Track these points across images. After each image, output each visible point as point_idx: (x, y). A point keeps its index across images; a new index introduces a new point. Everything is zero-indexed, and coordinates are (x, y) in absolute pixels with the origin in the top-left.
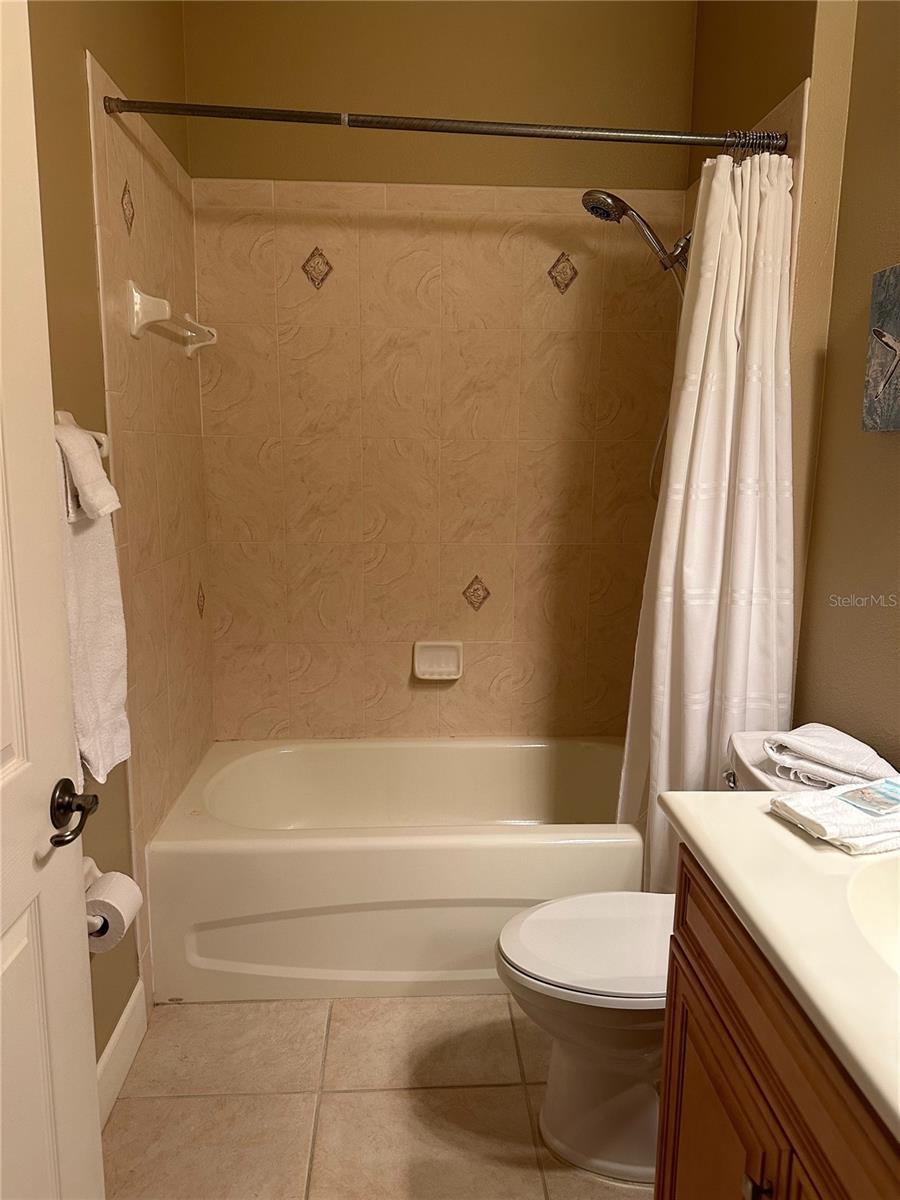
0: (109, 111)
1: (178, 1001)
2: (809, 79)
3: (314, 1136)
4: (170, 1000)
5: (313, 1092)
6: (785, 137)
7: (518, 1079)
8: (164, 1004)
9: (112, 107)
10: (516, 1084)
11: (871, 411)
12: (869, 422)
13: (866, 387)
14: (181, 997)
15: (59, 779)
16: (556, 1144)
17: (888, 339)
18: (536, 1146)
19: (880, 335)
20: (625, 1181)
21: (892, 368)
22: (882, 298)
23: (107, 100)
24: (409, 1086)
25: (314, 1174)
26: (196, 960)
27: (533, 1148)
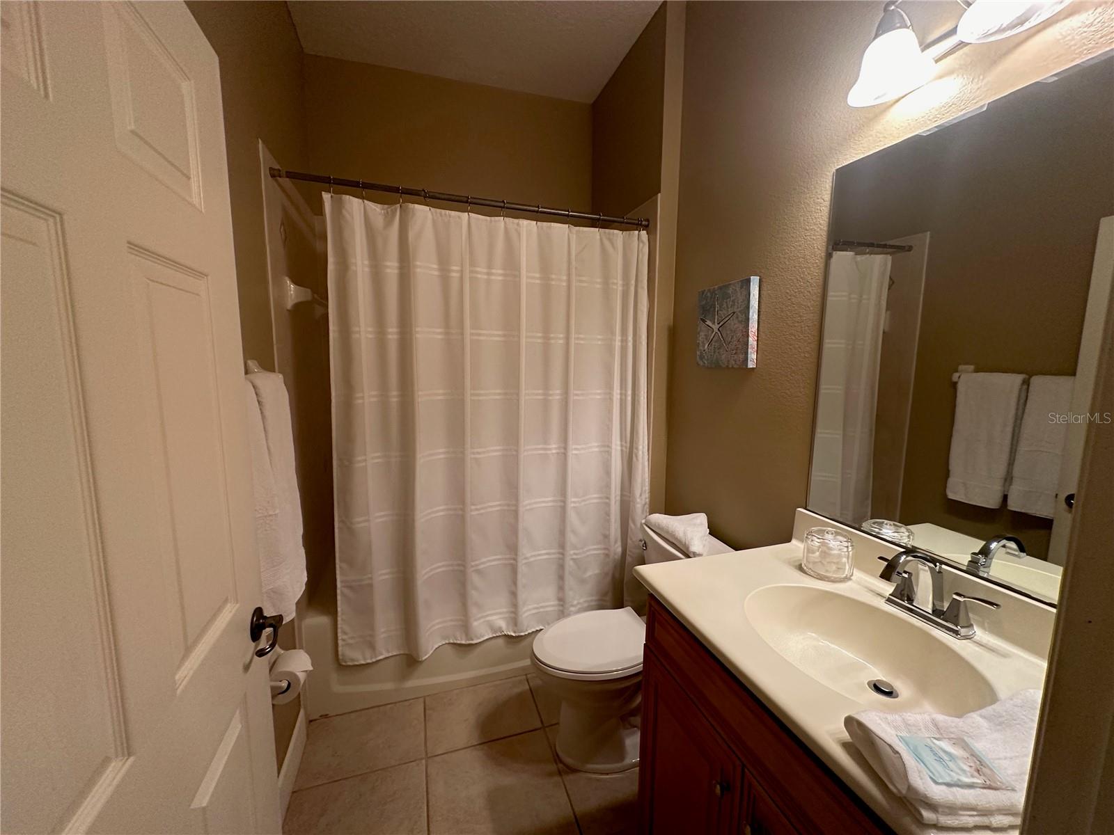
0: (273, 176)
1: (326, 716)
2: (659, 194)
3: (427, 788)
4: (321, 716)
5: (422, 759)
6: (648, 220)
7: (538, 725)
8: (315, 720)
9: (274, 174)
10: (539, 729)
11: (702, 357)
12: (701, 363)
13: (698, 346)
14: (327, 713)
15: (254, 608)
16: (569, 761)
17: (709, 323)
18: (557, 764)
19: (704, 321)
20: (607, 774)
21: (712, 337)
22: (704, 303)
23: (271, 169)
24: (479, 742)
25: (431, 813)
26: (337, 688)
27: (555, 765)
